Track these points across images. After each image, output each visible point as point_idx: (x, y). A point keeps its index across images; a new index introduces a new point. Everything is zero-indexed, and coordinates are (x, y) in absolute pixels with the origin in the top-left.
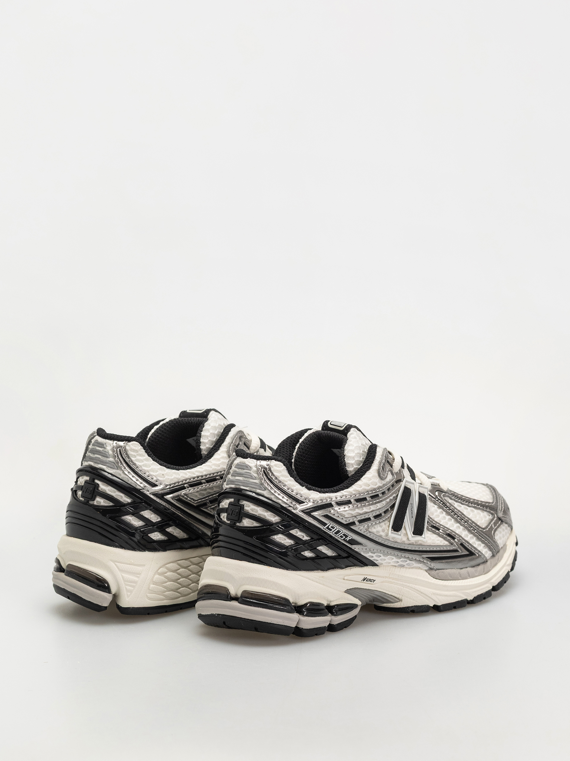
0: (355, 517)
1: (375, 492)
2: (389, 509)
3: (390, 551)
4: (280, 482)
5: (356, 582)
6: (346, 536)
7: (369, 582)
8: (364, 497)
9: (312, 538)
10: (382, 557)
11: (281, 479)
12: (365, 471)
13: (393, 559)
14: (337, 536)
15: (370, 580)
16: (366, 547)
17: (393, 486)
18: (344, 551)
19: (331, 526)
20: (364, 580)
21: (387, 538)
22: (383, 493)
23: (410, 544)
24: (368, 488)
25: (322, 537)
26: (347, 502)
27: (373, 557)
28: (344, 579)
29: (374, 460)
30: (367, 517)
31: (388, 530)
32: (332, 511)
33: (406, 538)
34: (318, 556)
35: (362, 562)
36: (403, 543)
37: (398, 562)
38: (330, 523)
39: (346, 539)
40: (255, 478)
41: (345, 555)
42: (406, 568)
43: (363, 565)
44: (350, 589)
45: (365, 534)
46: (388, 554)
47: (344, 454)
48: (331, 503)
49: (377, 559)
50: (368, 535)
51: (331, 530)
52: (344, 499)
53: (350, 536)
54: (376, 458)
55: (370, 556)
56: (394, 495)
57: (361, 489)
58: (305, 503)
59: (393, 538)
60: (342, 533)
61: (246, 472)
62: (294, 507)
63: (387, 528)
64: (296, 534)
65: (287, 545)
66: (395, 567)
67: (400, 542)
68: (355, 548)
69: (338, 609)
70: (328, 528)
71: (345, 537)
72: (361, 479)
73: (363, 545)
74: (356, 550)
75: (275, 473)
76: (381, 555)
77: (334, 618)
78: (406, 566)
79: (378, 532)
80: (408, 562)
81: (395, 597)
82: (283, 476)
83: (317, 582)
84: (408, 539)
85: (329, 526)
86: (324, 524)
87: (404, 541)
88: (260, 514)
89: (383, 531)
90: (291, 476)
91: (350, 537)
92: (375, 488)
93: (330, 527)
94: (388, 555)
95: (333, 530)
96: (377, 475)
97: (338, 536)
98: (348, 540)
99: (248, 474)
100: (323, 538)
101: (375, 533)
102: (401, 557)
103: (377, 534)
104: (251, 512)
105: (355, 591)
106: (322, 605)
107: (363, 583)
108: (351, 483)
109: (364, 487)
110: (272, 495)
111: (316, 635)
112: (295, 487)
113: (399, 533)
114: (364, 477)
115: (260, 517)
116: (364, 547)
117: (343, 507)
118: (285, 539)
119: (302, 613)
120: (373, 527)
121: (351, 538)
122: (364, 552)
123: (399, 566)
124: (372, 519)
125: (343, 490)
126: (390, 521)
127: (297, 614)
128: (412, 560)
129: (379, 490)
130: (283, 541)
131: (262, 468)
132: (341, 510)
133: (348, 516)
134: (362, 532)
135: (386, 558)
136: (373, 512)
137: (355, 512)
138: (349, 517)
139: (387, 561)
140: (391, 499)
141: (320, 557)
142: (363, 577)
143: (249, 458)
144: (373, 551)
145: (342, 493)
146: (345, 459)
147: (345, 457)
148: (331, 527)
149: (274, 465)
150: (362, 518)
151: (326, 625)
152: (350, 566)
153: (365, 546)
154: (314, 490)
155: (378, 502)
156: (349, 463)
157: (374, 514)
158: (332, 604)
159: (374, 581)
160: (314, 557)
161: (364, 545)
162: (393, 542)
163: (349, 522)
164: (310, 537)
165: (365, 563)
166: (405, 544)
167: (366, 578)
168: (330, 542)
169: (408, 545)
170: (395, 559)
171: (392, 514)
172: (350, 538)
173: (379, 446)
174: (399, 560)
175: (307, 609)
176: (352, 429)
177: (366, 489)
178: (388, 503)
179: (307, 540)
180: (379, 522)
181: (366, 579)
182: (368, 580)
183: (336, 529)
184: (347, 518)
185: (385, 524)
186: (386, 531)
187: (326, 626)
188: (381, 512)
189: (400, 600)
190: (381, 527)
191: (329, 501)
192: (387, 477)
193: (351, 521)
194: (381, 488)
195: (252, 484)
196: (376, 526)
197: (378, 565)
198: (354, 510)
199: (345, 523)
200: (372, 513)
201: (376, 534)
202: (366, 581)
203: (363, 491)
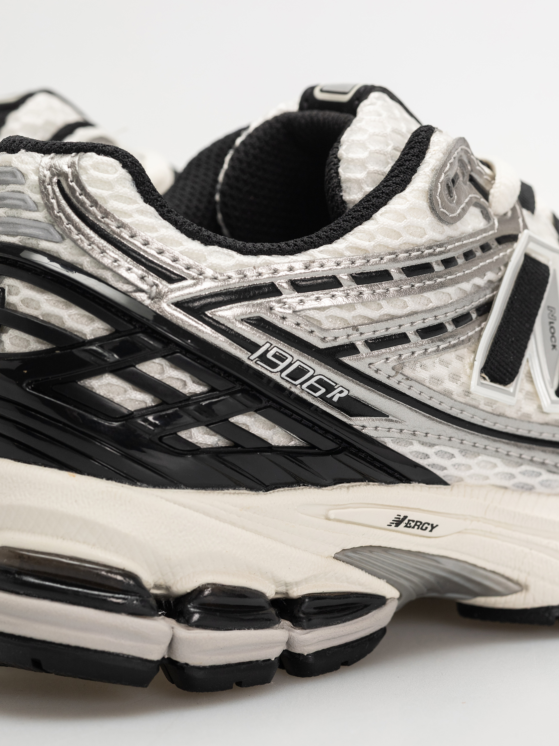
0: (355, 328)
1: (418, 257)
2: (474, 316)
3: (481, 440)
4: (106, 214)
5: (372, 529)
6: (330, 388)
7: (415, 530)
8: (381, 267)
9: (212, 389)
10: (459, 459)
11: (111, 205)
12: (387, 194)
13: (495, 466)
14: (296, 385)
15: (420, 525)
16: (399, 426)
17: (485, 248)
18: (325, 432)
19: (272, 352)
20: (398, 522)
21: (467, 400)
22: (448, 263)
23: (547, 424)
24: (394, 243)
25: (246, 387)
26: (325, 283)
27: (427, 456)
28: (328, 519)
29: (418, 165)
30: (394, 330)
31: (470, 377)
32: (278, 308)
33: (535, 406)
34: (236, 445)
35: (389, 470)
36: (526, 419)
37: (512, 476)
38: (268, 345)
39: (329, 396)
40: (36, 207)
41: (328, 445)
42: (540, 494)
43: (392, 479)
44: (354, 550)
45: (392, 383)
46: (475, 449)
47: (339, 156)
48: (273, 285)
49: (444, 465)
50: (403, 388)
51: (274, 365)
52: (316, 271)
53: (340, 389)
54: (425, 159)
55: (420, 453)
56: (491, 276)
57: (373, 243)
58: (186, 279)
59: (490, 402)
60: (312, 377)
61: (13, 191)
62: (151, 291)
63: (468, 370)
64: (159, 374)
65: (132, 407)
66: (502, 491)
67: (514, 415)
68: (364, 427)
69: (315, 608)
70: (263, 358)
71: (323, 390)
72: (374, 216)
73: (390, 418)
74: (369, 431)
75: (90, 189)
76: (455, 452)
77: (301, 634)
78: (539, 488)
79: (438, 380)
80: (546, 476)
81: (508, 579)
82: (119, 197)
83: (234, 524)
84: (540, 408)
85: (267, 351)
86: (252, 347)
87: (528, 416)
88: (48, 315)
89: (455, 377)
90: (146, 201)
91: (341, 392)
92: (418, 243)
93: (269, 356)
94: (479, 454)
95: (282, 365)
96: (424, 205)
97: (302, 384)
98: (335, 399)
99: (18, 195)
100: (248, 388)
101: (428, 384)
102: (520, 461)
103: (435, 388)
104: (23, 309)
105: (370, 554)
106: (259, 595)
107: (394, 531)
108: (340, 227)
109: (381, 239)
110: (84, 255)
111: (240, 684)
112: (157, 231)
113: (510, 388)
114: (383, 210)
115: (49, 323)
116: (391, 425)
117: (313, 297)
118: (126, 391)
119: (184, 618)
120: (418, 365)
121: (345, 393)
122: (397, 441)
123: (518, 487)
124: (413, 337)
125: (316, 247)
126: (475, 352)
127: (168, 619)
128: (555, 469)
129: (431, 251)
130: (118, 395)
131: (53, 175)
132: (307, 306)
133: (332, 326)
134: (381, 377)
135: (471, 461)
136: (412, 317)
137: (353, 313)
138: (334, 329)
139: (476, 470)
140: (479, 287)
141: (242, 447)
142: (392, 515)
143: (23, 151)
144: (425, 439)
145: (312, 255)
146: (340, 170)
147: (340, 164)
148: (275, 356)
149: (91, 166)
150: (378, 334)
151: (274, 653)
152: (348, 481)
153: (396, 422)
154: (220, 245)
155: (431, 288)
156: (349, 180)
157: (420, 325)
158: (296, 592)
159: (433, 527)
160: (222, 447)
161: (394, 419)
162: (491, 413)
163: (336, 344)
164: (207, 384)
165: (401, 474)
166: (529, 422)
167: (405, 517)
168: (274, 401)
169: (539, 426)
170: (502, 467)
171: (482, 330)
172: (343, 395)
173: (440, 131)
174: (515, 471)
175: (199, 605)
176: (374, 96)
177: (388, 247)
178: (467, 295)
179: (196, 395)
180: (435, 349)
181: (406, 521)
182: (413, 524)
183: (290, 364)
184: (327, 330)
185: (460, 358)
186: (464, 379)
187: (269, 660)
188: (441, 319)
189: (522, 587)
190: (446, 364)
191: (266, 278)
192: (460, 217)
193: (342, 340)
194: (441, 246)
195: (26, 226)
196: (427, 362)
197: (449, 482)
198: (351, 307)
199: (321, 345)
200: (412, 319)
201: (431, 386)
202: (406, 526)
203: (377, 251)
